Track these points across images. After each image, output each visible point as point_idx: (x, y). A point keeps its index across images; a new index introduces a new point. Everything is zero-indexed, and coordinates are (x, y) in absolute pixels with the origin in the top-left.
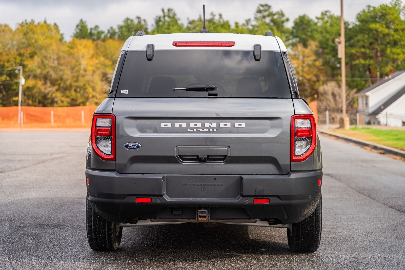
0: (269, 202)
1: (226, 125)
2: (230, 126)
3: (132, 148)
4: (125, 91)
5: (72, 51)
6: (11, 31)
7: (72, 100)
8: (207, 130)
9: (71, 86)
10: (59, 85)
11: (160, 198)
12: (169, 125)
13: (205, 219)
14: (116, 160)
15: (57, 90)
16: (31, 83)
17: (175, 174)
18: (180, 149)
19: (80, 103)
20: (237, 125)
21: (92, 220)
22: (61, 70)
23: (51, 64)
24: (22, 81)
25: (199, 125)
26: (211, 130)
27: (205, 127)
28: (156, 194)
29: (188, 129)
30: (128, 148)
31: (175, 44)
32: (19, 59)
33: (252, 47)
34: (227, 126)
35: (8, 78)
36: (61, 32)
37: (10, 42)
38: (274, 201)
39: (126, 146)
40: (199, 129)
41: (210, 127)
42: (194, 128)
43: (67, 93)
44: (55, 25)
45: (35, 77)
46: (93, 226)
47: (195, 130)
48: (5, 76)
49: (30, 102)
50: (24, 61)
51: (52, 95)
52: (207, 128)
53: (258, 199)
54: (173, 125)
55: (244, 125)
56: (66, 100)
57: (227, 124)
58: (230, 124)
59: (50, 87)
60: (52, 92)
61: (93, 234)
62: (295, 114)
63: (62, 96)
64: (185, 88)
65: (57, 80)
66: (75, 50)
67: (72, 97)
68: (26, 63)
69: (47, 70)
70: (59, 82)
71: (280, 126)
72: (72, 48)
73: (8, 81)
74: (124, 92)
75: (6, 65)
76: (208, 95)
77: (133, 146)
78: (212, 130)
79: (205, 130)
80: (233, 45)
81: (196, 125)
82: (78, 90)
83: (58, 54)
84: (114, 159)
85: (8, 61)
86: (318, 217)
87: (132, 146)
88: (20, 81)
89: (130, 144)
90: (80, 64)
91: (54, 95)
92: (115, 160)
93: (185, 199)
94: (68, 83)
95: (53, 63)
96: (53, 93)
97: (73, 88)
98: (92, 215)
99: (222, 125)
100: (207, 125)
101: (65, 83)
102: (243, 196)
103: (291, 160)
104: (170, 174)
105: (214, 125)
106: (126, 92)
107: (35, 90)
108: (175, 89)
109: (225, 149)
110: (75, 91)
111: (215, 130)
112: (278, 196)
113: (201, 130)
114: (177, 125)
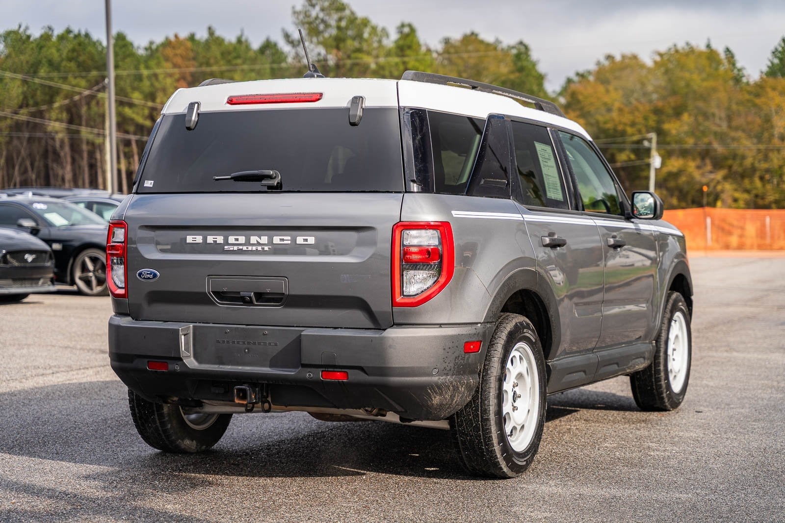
0: (348, 379)
1: (283, 240)
2: (289, 242)
3: (147, 278)
5: (758, 101)
6: (642, 66)
7: (757, 196)
8: (254, 248)
9: (754, 169)
10: (730, 167)
11: (179, 362)
12: (199, 239)
14: (128, 298)
15: (725, 178)
16: (675, 164)
17: (209, 323)
19: (771, 203)
20: (300, 240)
22: (733, 139)
23: (715, 128)
24: (656, 161)
25: (242, 239)
26: (260, 248)
27: (251, 243)
28: (173, 356)
29: (226, 247)
30: (142, 277)
31: (231, 101)
32: (654, 121)
33: (348, 101)
34: (285, 242)
35: (633, 157)
36: (739, 65)
37: (638, 87)
38: (356, 376)
39: (140, 275)
40: (241, 248)
41: (259, 244)
42: (234, 245)
43: (747, 182)
44: (728, 50)
45: (684, 153)
47: (236, 248)
48: (627, 152)
49: (674, 201)
50: (663, 122)
51: (715, 187)
52: (253, 245)
53: (328, 371)
55: (311, 240)
56: (743, 196)
57: (285, 238)
58: (289, 239)
59: (711, 172)
60: (715, 181)
62: (400, 221)
63: (736, 190)
64: (230, 177)
65: (726, 158)
66: (763, 100)
67: (754, 192)
68: (666, 126)
69: (706, 140)
70: (730, 162)
71: (374, 243)
72: (758, 95)
73: (632, 161)
75: (629, 130)
76: (268, 189)
78: (261, 249)
79: (250, 248)
80: (319, 99)
81: (237, 239)
82: (767, 177)
83: (729, 108)
84: (126, 295)
85: (633, 124)
86: (486, 413)
87: (148, 274)
88: (651, 161)
89: (145, 271)
90: (772, 127)
91: (719, 188)
93: (221, 366)
94: (748, 162)
95: (719, 126)
96: (718, 182)
97: (758, 174)
100: (254, 239)
101: (741, 165)
102: (304, 366)
103: (394, 303)
104: (202, 323)
105: (264, 240)
106: (151, 183)
107: (683, 179)
108: (217, 178)
109: (281, 282)
110: (762, 178)
111: (266, 249)
112: (361, 369)
113: (245, 248)
114: (210, 239)
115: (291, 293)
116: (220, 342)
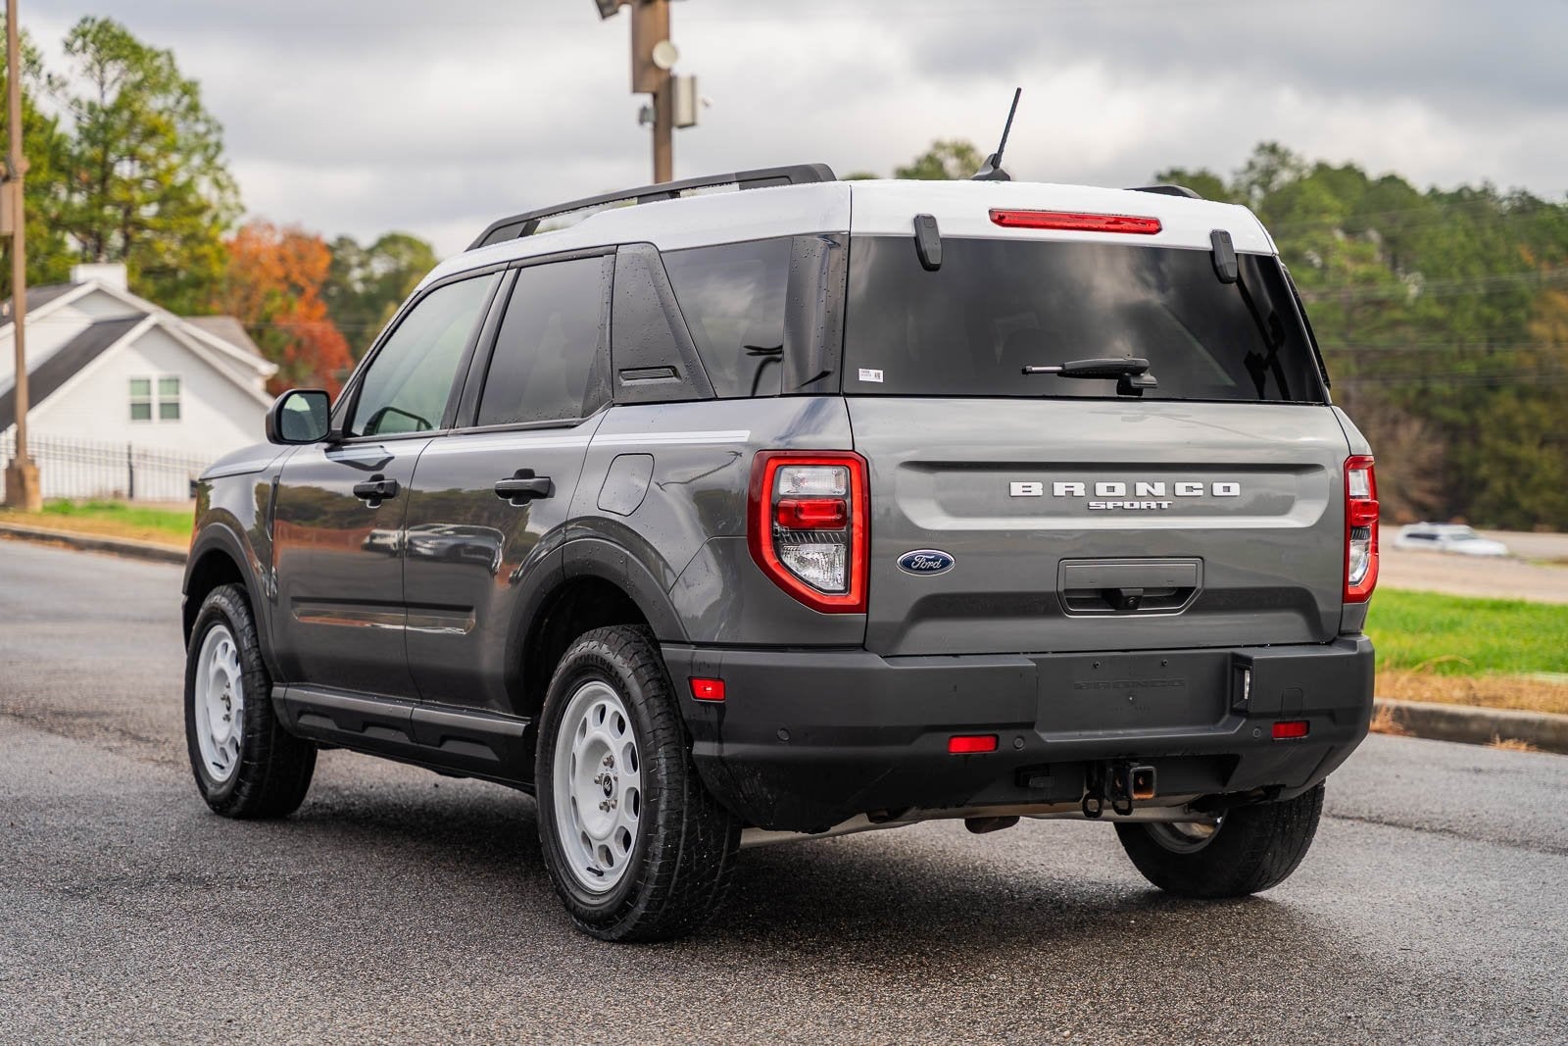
0: (1308, 734)
1: (1191, 489)
2: (1201, 493)
3: (925, 569)
4: (873, 372)
8: (1144, 505)
11: (1024, 733)
12: (1037, 489)
13: (1151, 796)
14: (867, 612)
18: (1072, 567)
20: (1218, 489)
21: (684, 828)
25: (1121, 489)
26: (1153, 505)
27: (1137, 495)
28: (1018, 721)
29: (1091, 504)
30: (914, 567)
31: (1000, 218)
33: (1206, 238)
34: (1195, 493)
38: (1319, 728)
39: (907, 564)
40: (1120, 504)
41: (1150, 496)
42: (1106, 499)
46: (681, 852)
47: (1110, 505)
52: (1143, 498)
54: (1049, 488)
55: (1235, 489)
57: (1194, 485)
58: (1202, 487)
61: (675, 878)
62: (1350, 455)
64: (1060, 368)
74: (871, 376)
76: (1118, 392)
77: (931, 560)
78: (1155, 507)
79: (1136, 505)
80: (1158, 230)
81: (1112, 489)
84: (864, 606)
87: (928, 560)
89: (920, 554)
92: (865, 610)
98: (682, 812)
99: (1181, 489)
100: (1142, 488)
103: (1346, 597)
104: (1032, 653)
105: (1160, 489)
106: (877, 375)
108: (1034, 369)
109: (1189, 565)
111: (1165, 505)
113: (1127, 505)
114: (1060, 489)
115: (1208, 586)
116: (1081, 688)
